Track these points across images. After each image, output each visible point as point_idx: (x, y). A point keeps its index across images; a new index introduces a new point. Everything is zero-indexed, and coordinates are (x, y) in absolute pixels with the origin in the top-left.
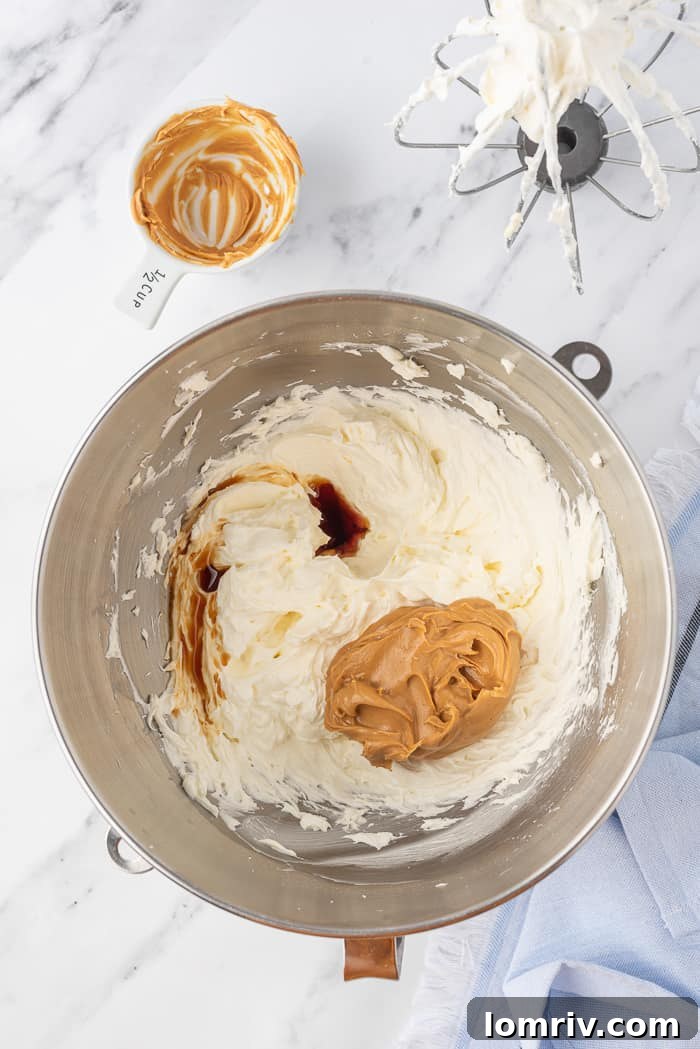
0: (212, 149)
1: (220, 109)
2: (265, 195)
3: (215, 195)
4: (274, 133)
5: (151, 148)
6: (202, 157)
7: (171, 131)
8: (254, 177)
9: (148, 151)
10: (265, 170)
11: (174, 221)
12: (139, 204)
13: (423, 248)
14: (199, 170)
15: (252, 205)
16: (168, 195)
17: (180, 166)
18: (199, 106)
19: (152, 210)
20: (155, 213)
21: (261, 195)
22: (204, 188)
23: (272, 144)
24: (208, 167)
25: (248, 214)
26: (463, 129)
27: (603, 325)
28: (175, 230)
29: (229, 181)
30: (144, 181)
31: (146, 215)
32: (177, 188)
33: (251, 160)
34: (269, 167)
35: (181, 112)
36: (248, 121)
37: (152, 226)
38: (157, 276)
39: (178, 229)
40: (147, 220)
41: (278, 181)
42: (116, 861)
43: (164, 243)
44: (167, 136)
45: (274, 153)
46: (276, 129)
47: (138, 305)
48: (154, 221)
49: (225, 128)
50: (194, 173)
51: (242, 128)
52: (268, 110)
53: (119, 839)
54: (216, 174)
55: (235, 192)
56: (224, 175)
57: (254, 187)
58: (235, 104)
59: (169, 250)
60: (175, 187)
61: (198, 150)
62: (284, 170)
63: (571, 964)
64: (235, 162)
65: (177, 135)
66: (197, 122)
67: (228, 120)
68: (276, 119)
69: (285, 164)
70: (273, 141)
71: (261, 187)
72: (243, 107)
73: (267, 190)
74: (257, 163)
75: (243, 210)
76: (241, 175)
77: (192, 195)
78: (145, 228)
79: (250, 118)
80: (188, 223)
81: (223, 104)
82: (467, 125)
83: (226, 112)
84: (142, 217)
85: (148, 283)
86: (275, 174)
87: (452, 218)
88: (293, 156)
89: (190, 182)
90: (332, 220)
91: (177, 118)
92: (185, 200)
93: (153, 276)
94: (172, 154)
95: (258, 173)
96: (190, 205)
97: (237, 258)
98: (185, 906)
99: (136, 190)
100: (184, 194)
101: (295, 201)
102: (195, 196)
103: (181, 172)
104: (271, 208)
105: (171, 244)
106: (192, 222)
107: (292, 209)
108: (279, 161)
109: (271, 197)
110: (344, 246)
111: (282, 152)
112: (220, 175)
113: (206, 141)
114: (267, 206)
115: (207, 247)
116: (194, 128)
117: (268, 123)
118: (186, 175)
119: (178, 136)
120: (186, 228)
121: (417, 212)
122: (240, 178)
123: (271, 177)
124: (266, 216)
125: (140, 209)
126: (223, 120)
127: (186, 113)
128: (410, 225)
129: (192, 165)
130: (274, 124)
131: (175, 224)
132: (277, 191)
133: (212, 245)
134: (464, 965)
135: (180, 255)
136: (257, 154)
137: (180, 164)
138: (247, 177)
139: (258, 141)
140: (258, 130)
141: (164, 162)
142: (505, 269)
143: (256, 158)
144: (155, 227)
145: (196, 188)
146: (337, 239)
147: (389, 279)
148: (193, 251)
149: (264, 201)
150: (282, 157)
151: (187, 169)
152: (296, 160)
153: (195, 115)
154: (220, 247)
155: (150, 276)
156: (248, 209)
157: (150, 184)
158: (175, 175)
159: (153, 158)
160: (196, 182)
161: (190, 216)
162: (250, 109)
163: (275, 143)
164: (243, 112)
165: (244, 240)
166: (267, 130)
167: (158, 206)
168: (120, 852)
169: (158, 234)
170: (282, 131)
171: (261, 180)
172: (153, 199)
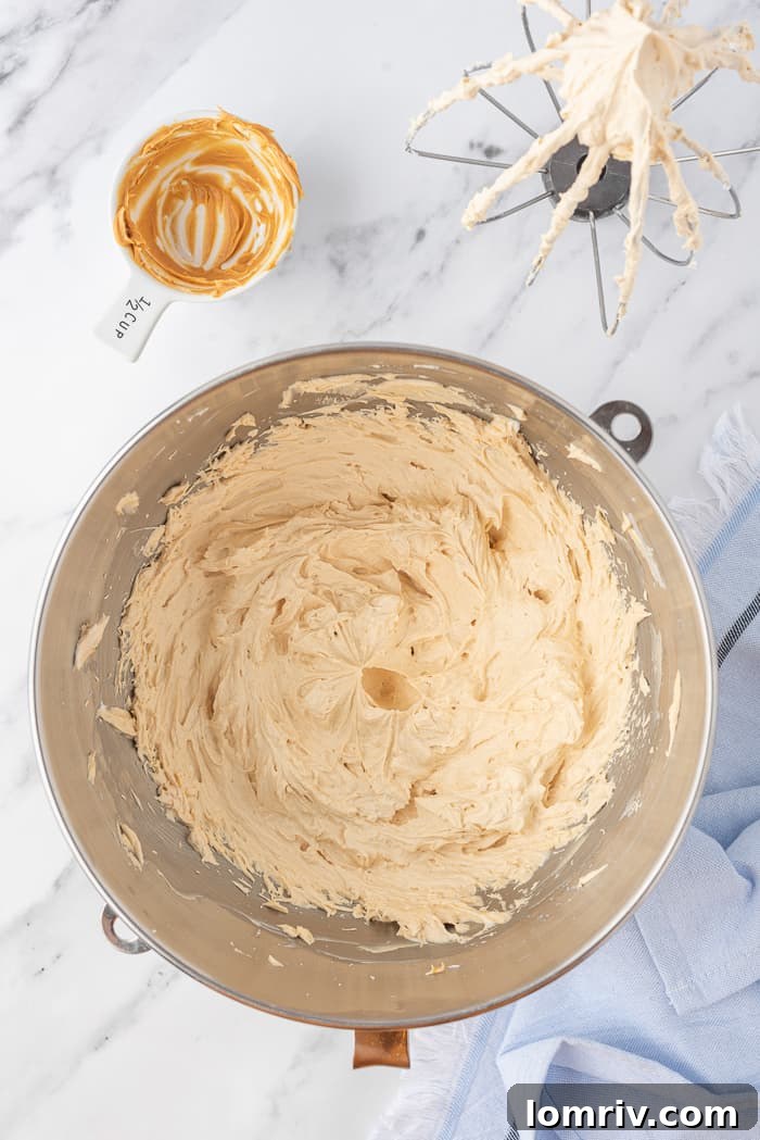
0: (199, 161)
1: (212, 121)
2: (256, 212)
3: (202, 210)
4: (271, 151)
5: (136, 162)
6: (189, 168)
7: (157, 145)
8: (245, 192)
9: (132, 166)
10: (258, 185)
11: (157, 238)
12: (123, 224)
13: (426, 274)
14: (185, 183)
15: (242, 223)
16: (151, 210)
17: (165, 178)
18: (190, 118)
19: (136, 230)
20: (138, 232)
21: (251, 212)
22: (189, 202)
23: (269, 161)
24: (195, 180)
25: (237, 233)
26: (472, 146)
27: (617, 363)
28: (158, 248)
29: (217, 195)
30: (127, 199)
31: (129, 235)
32: (161, 202)
33: (242, 173)
34: (263, 183)
35: (169, 123)
36: (242, 135)
37: (136, 248)
38: (142, 303)
39: (161, 248)
40: (130, 241)
41: (273, 200)
42: (112, 941)
43: (149, 267)
44: (154, 149)
45: (270, 169)
46: (274, 146)
47: (120, 336)
48: (138, 243)
49: (217, 140)
50: (179, 185)
51: (235, 142)
52: (265, 125)
53: (114, 917)
54: (203, 188)
55: (224, 208)
56: (212, 188)
57: (245, 202)
58: (229, 116)
59: (153, 275)
60: (158, 201)
61: (185, 163)
62: (281, 191)
63: (572, 1042)
64: (225, 175)
65: (163, 148)
66: (186, 134)
67: (220, 133)
68: (273, 135)
69: (283, 186)
70: (269, 158)
71: (252, 203)
72: (238, 120)
73: (259, 207)
74: (249, 177)
75: (232, 226)
76: (230, 189)
77: (177, 210)
78: (128, 250)
79: (246, 133)
80: (171, 241)
81: (216, 117)
82: (475, 141)
83: (218, 125)
84: (126, 238)
85: (132, 311)
86: (270, 191)
87: (458, 242)
88: (291, 174)
89: (175, 195)
90: (328, 239)
91: (166, 130)
92: (169, 215)
93: (136, 304)
94: (157, 167)
95: (249, 188)
96: (174, 221)
97: (229, 286)
98: (160, 973)
99: (118, 210)
100: (168, 209)
101: (293, 226)
102: (180, 210)
103: (166, 185)
104: (263, 226)
105: (156, 268)
106: (176, 240)
107: (290, 235)
108: (274, 178)
109: (264, 215)
110: (341, 269)
111: (280, 171)
112: (207, 187)
113: (195, 152)
114: (259, 225)
115: (192, 268)
116: (183, 140)
117: (266, 140)
118: (171, 188)
119: (165, 149)
120: (170, 245)
121: (421, 235)
122: (229, 193)
123: (263, 193)
124: (257, 235)
125: (124, 230)
126: (214, 132)
127: (175, 126)
128: (413, 248)
129: (176, 178)
130: (272, 140)
131: (159, 243)
132: (271, 210)
133: (196, 266)
134: (457, 1037)
135: (167, 280)
136: (250, 169)
137: (164, 178)
138: (237, 192)
139: (251, 154)
140: (253, 146)
141: (150, 174)
142: (515, 298)
143: (247, 172)
144: (140, 249)
145: (181, 203)
146: (333, 261)
147: (390, 308)
148: (179, 275)
149: (255, 219)
150: (279, 176)
151: (173, 181)
152: (295, 182)
153: (185, 127)
154: (207, 267)
155: (134, 304)
156: (238, 227)
157: (133, 201)
158: (159, 187)
159: (137, 171)
160: (181, 196)
161: (174, 232)
162: (245, 124)
163: (271, 160)
164: (238, 127)
165: (234, 262)
166: (264, 147)
167: (141, 223)
168: (116, 931)
169: (143, 258)
170: (279, 148)
171: (253, 196)
172: (135, 217)
